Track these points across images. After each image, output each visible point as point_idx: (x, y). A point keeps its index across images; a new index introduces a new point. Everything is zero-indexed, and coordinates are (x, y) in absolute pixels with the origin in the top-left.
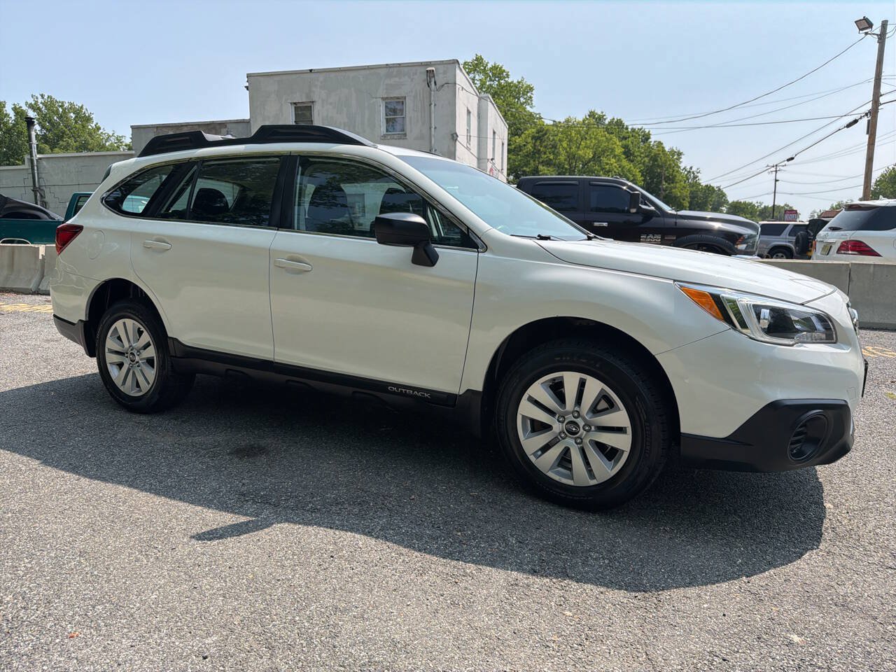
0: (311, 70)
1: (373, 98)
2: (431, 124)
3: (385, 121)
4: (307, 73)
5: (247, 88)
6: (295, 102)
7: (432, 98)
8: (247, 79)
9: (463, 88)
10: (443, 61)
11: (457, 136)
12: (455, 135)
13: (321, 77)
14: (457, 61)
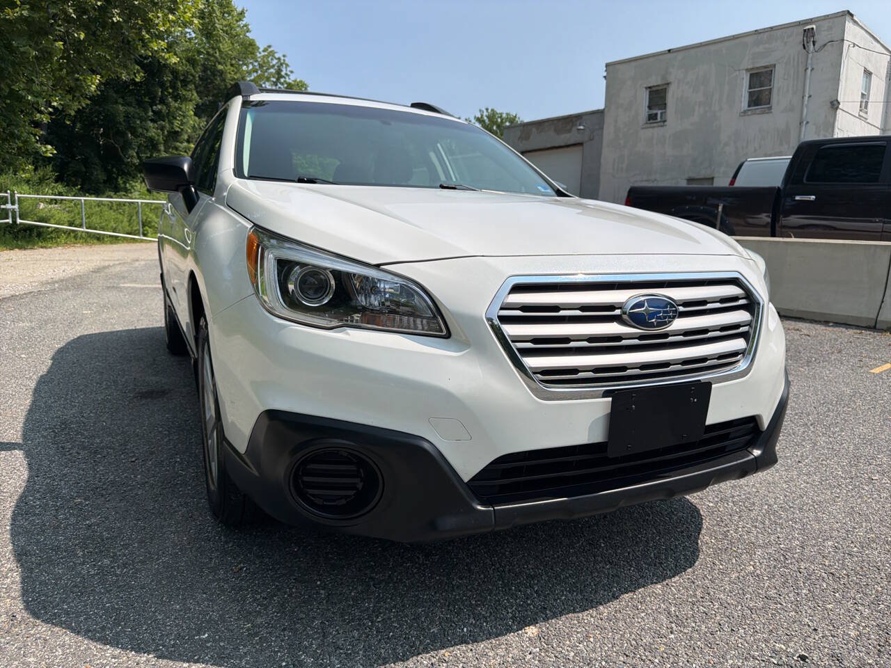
0: (669, 51)
1: (736, 71)
2: (804, 92)
3: (747, 95)
4: (665, 54)
5: (605, 77)
6: (649, 85)
7: (809, 61)
8: (605, 69)
9: (854, 44)
10: (828, 16)
11: (839, 103)
12: (835, 103)
13: (680, 56)
14: (848, 12)
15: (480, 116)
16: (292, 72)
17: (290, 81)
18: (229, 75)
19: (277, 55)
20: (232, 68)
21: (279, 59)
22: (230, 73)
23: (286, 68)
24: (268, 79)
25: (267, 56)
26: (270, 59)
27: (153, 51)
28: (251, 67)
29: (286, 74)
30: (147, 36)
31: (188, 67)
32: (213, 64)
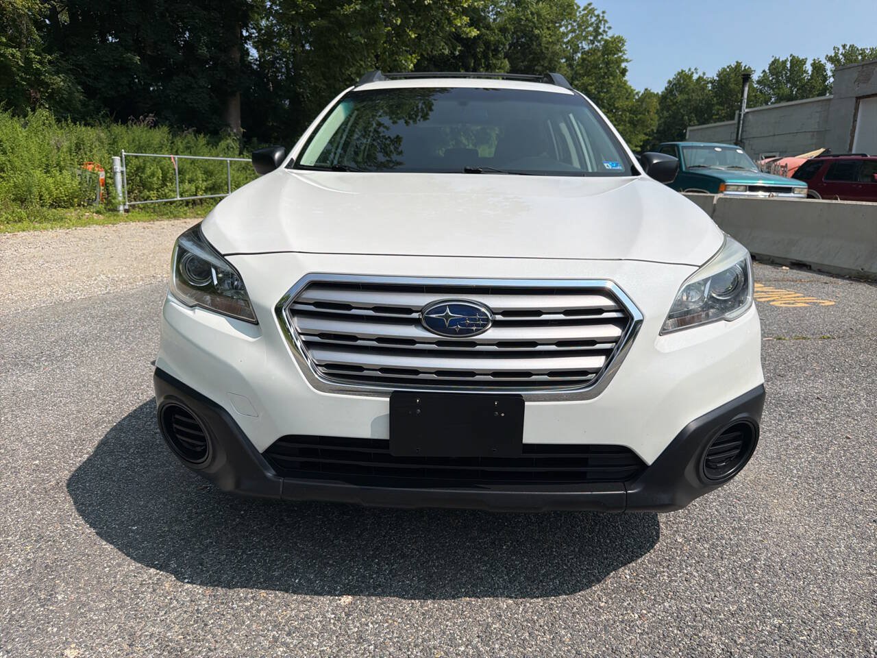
15: (833, 55)
16: (610, 28)
17: (608, 38)
18: (544, 39)
19: (596, 13)
20: (548, 32)
21: (598, 16)
22: (546, 37)
23: (604, 24)
24: (585, 38)
25: (587, 15)
26: (589, 18)
27: (456, 27)
28: (569, 28)
29: (604, 31)
30: (453, 14)
31: (500, 36)
32: (531, 29)
